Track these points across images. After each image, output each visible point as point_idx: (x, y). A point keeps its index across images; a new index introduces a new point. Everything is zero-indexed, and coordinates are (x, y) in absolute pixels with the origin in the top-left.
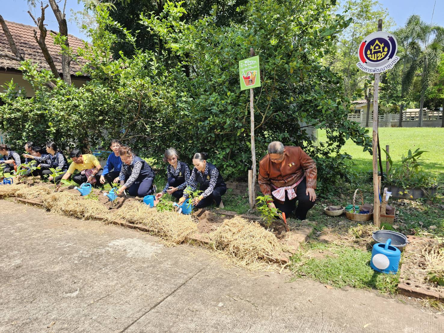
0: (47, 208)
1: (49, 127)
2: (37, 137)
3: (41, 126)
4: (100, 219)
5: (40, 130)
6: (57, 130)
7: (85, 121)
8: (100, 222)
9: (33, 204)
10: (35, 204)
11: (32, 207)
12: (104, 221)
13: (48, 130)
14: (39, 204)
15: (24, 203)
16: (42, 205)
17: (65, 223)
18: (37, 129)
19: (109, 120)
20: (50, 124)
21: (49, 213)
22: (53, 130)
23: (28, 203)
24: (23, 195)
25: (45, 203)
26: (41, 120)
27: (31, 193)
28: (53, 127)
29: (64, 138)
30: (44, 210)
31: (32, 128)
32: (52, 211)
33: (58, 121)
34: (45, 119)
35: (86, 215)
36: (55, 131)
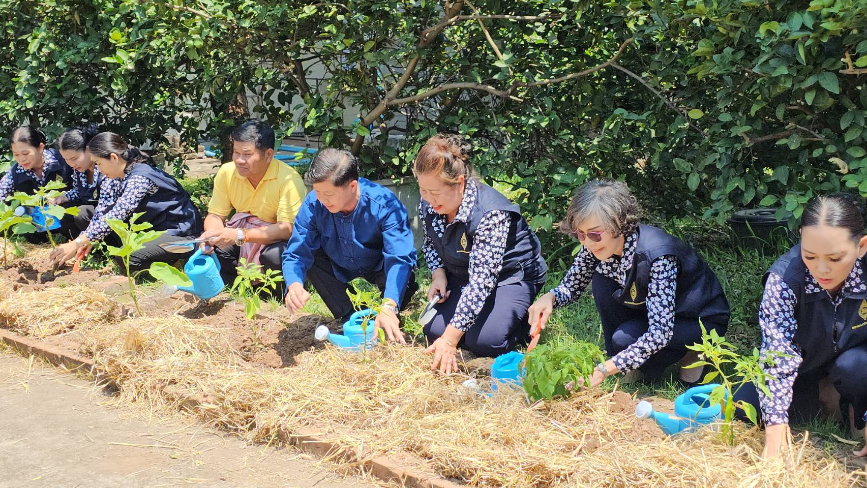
0: (105, 379)
1: (109, 49)
2: (65, 89)
3: (83, 45)
4: (321, 449)
5: (78, 59)
6: (140, 63)
7: (246, 24)
8: (319, 464)
9: (54, 360)
10: (63, 360)
11: (52, 371)
12: (336, 460)
13: (107, 59)
14: (77, 363)
15: (23, 350)
16: (88, 366)
17: (177, 454)
18: (70, 55)
19: (340, 17)
20: (116, 36)
21: (112, 401)
22: (126, 60)
23: (36, 351)
24: (19, 321)
25: (97, 357)
26: (83, 22)
27: (46, 313)
28: (125, 48)
29: (162, 93)
30: (96, 389)
31: (51, 53)
32: (128, 390)
33: (144, 26)
34: (96, 17)
35: (263, 419)
36: (131, 66)
